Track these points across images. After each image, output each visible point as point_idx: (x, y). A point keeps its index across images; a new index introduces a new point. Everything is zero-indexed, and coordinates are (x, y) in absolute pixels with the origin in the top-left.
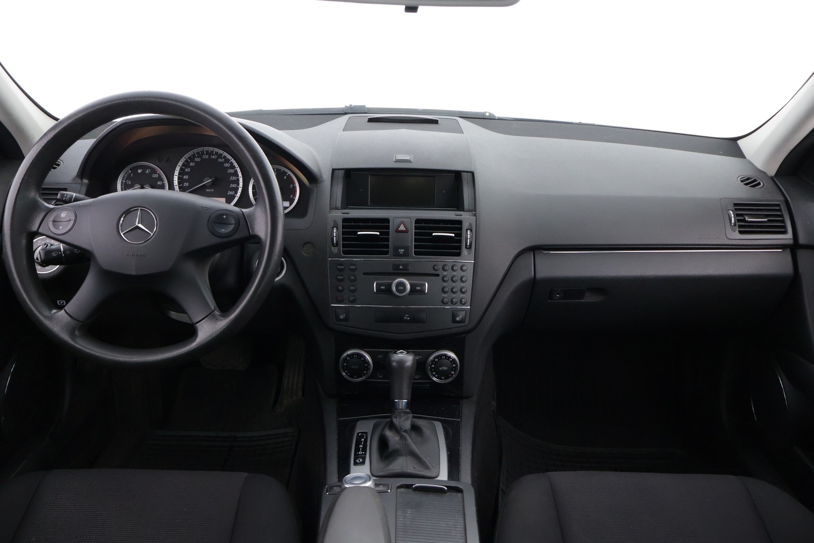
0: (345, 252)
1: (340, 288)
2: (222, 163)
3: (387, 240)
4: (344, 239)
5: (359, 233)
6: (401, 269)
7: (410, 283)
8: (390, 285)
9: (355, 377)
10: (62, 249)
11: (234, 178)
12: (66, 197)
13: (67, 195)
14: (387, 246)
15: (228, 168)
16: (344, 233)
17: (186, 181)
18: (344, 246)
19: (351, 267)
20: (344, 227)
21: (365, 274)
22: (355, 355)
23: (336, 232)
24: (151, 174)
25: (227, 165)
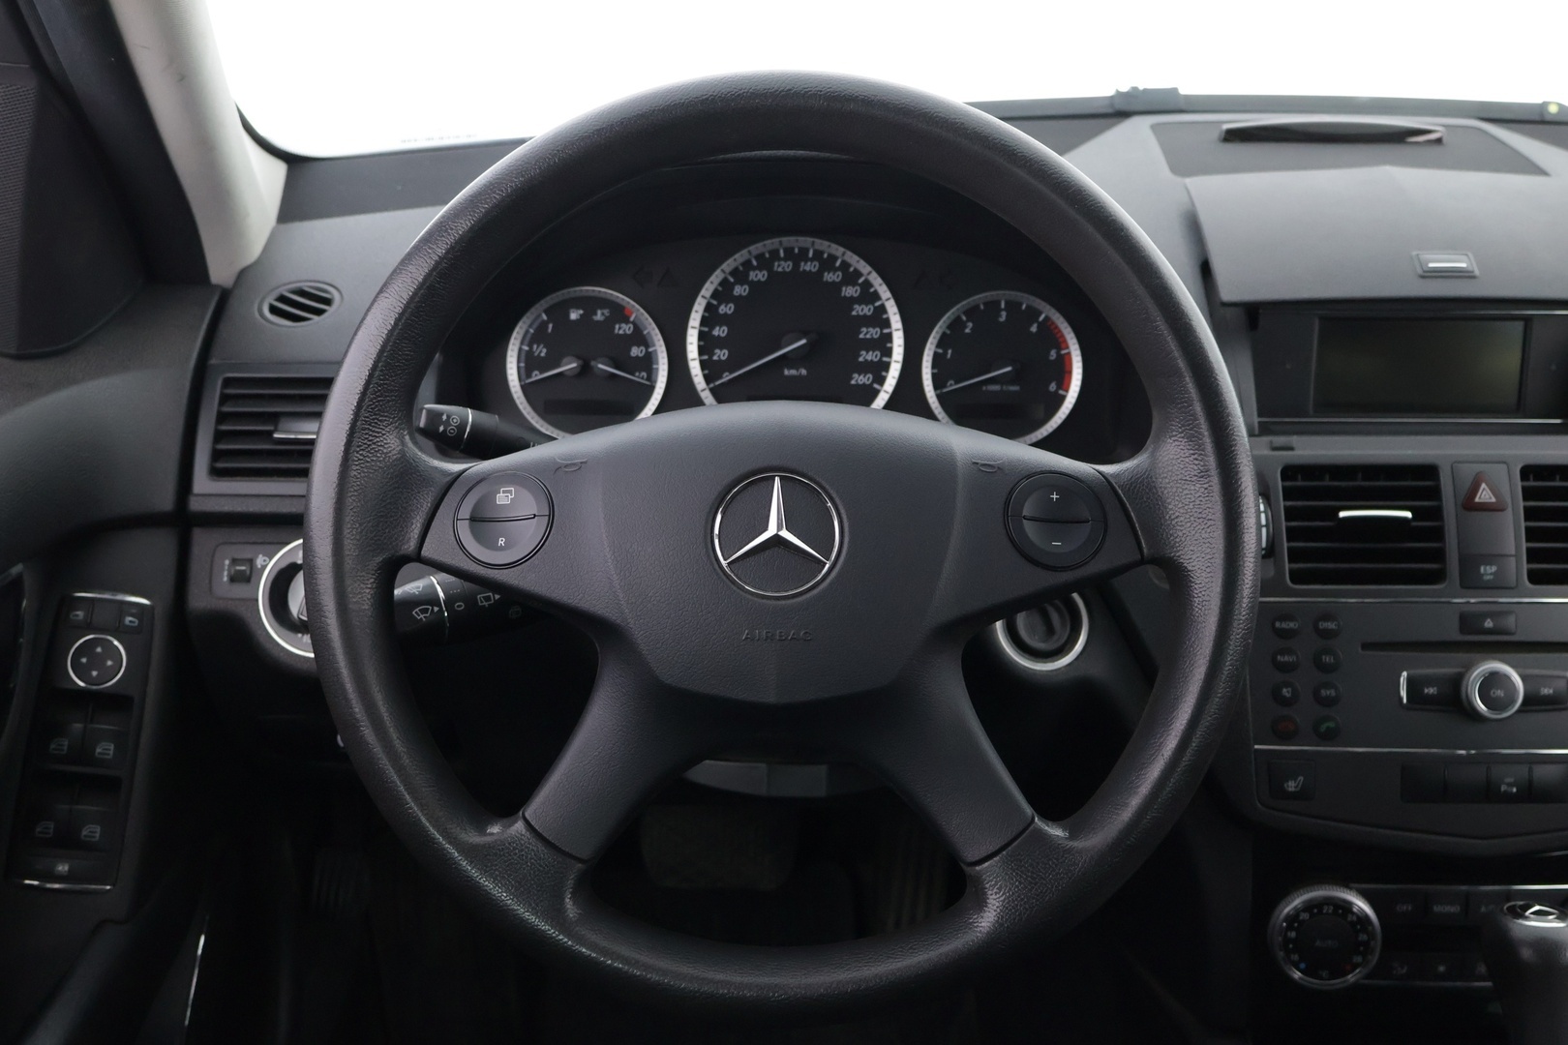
0: (1297, 577)
1: (1286, 692)
2: (836, 287)
3: (1438, 534)
4: (1292, 534)
5: (1342, 514)
6: (1490, 632)
7: (1524, 678)
8: (1456, 682)
9: (1324, 974)
10: (441, 595)
11: (871, 333)
12: (447, 423)
13: (448, 417)
14: (1439, 556)
15: (852, 301)
16: (1290, 514)
17: (720, 343)
18: (1294, 555)
19: (1323, 625)
20: (1288, 494)
21: (1366, 646)
22: (1328, 904)
23: (1265, 512)
24: (609, 322)
25: (850, 291)
